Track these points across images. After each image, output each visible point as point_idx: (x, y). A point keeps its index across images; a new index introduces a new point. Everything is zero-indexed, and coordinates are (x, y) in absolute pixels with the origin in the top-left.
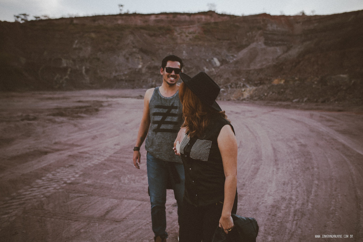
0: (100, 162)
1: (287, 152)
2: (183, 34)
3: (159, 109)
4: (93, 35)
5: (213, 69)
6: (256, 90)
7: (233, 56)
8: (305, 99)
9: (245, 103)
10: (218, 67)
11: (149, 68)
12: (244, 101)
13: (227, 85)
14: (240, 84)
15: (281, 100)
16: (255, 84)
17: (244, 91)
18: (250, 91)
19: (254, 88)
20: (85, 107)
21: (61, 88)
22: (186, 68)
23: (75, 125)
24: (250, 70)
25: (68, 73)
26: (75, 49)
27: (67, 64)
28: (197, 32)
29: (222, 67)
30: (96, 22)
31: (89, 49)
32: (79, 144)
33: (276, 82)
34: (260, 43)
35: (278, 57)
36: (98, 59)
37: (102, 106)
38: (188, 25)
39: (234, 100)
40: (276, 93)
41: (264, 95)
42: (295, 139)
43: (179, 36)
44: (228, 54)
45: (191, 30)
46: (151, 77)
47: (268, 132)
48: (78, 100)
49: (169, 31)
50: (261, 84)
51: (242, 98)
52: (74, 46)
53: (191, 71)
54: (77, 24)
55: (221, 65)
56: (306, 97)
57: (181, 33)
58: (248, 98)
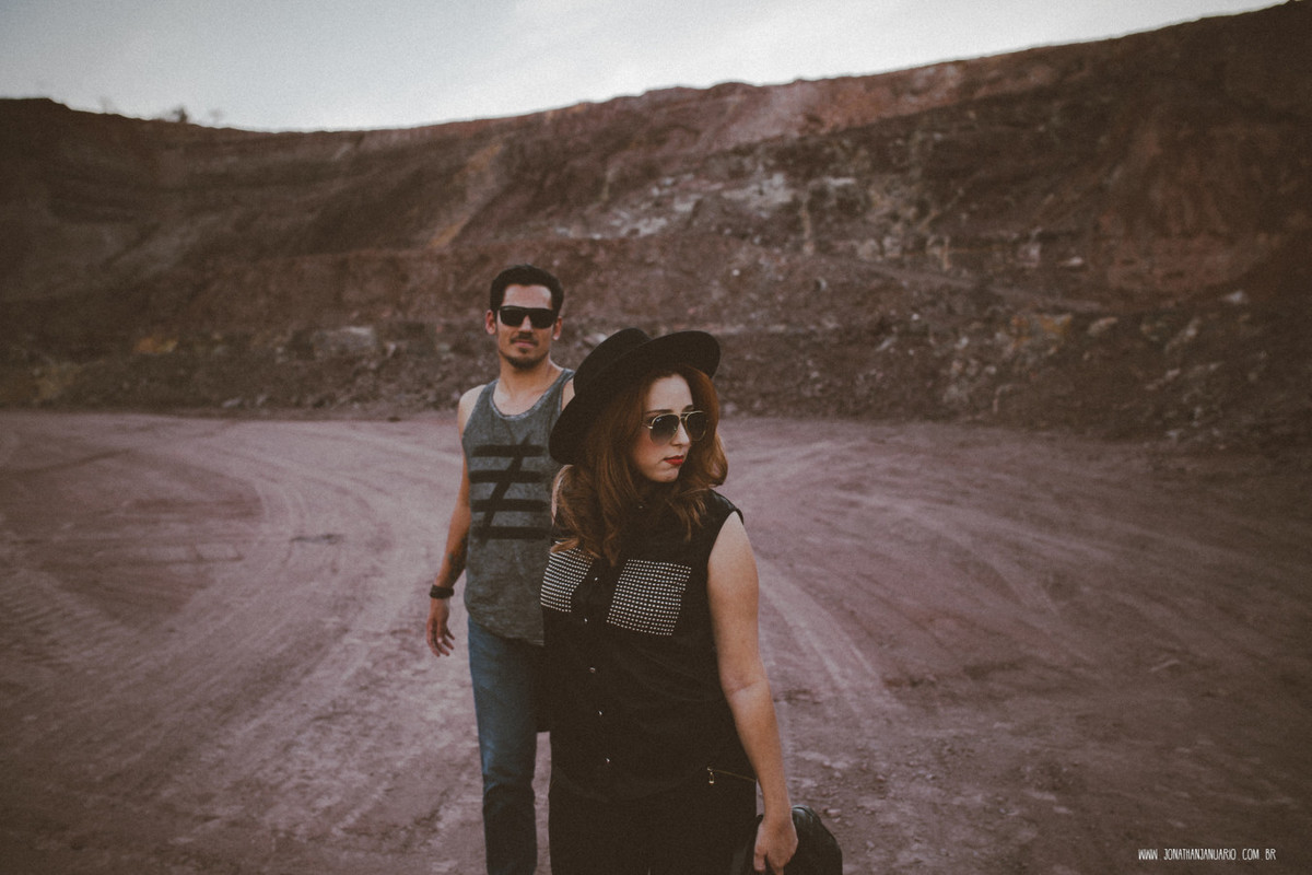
3: (483, 458)
6: (85, 372)
8: (261, 399)
16: (73, 352)
17: (42, 375)
18: (62, 375)
33: (146, 345)
40: (160, 382)
41: (121, 388)
56: (261, 391)
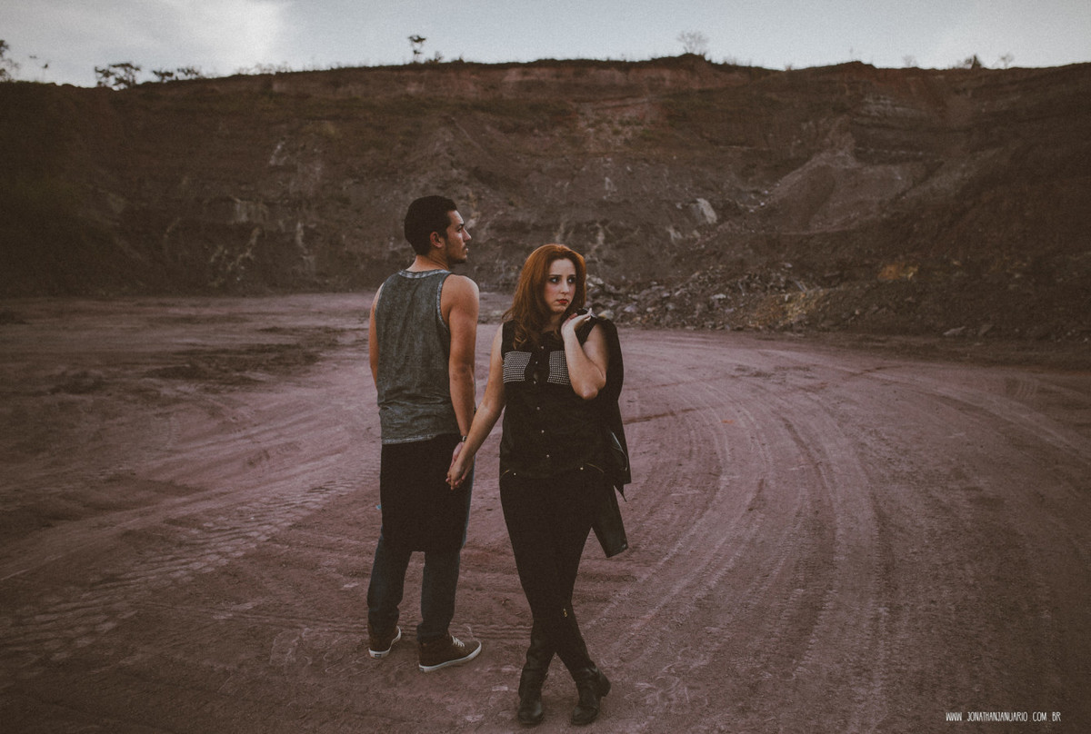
0: (224, 562)
1: (932, 533)
2: (605, 125)
4: (330, 128)
5: (696, 233)
6: (827, 297)
7: (756, 192)
9: (791, 340)
10: (712, 228)
11: (499, 228)
12: (789, 334)
13: (736, 284)
14: (778, 278)
15: (905, 331)
16: (824, 279)
17: (790, 300)
18: (807, 301)
19: (822, 292)
20: (280, 348)
21: (226, 290)
22: (611, 228)
23: (214, 412)
24: (811, 237)
25: (253, 241)
26: (276, 169)
27: (249, 215)
28: (648, 120)
29: (725, 226)
30: (341, 90)
31: (318, 168)
32: (192, 482)
33: (889, 272)
34: (841, 154)
35: (898, 196)
36: (346, 201)
37: (334, 345)
38: (622, 99)
39: (757, 329)
40: (889, 308)
41: (853, 314)
42: (959, 475)
43: (591, 130)
44: (742, 188)
45: (629, 114)
46: (503, 258)
47: (863, 445)
48: (273, 324)
49: (562, 116)
50: (842, 279)
51: (781, 324)
52: (272, 162)
53: (625, 239)
54: (281, 94)
55: (720, 221)
56: (986, 319)
57: (598, 122)
58: (800, 322)
